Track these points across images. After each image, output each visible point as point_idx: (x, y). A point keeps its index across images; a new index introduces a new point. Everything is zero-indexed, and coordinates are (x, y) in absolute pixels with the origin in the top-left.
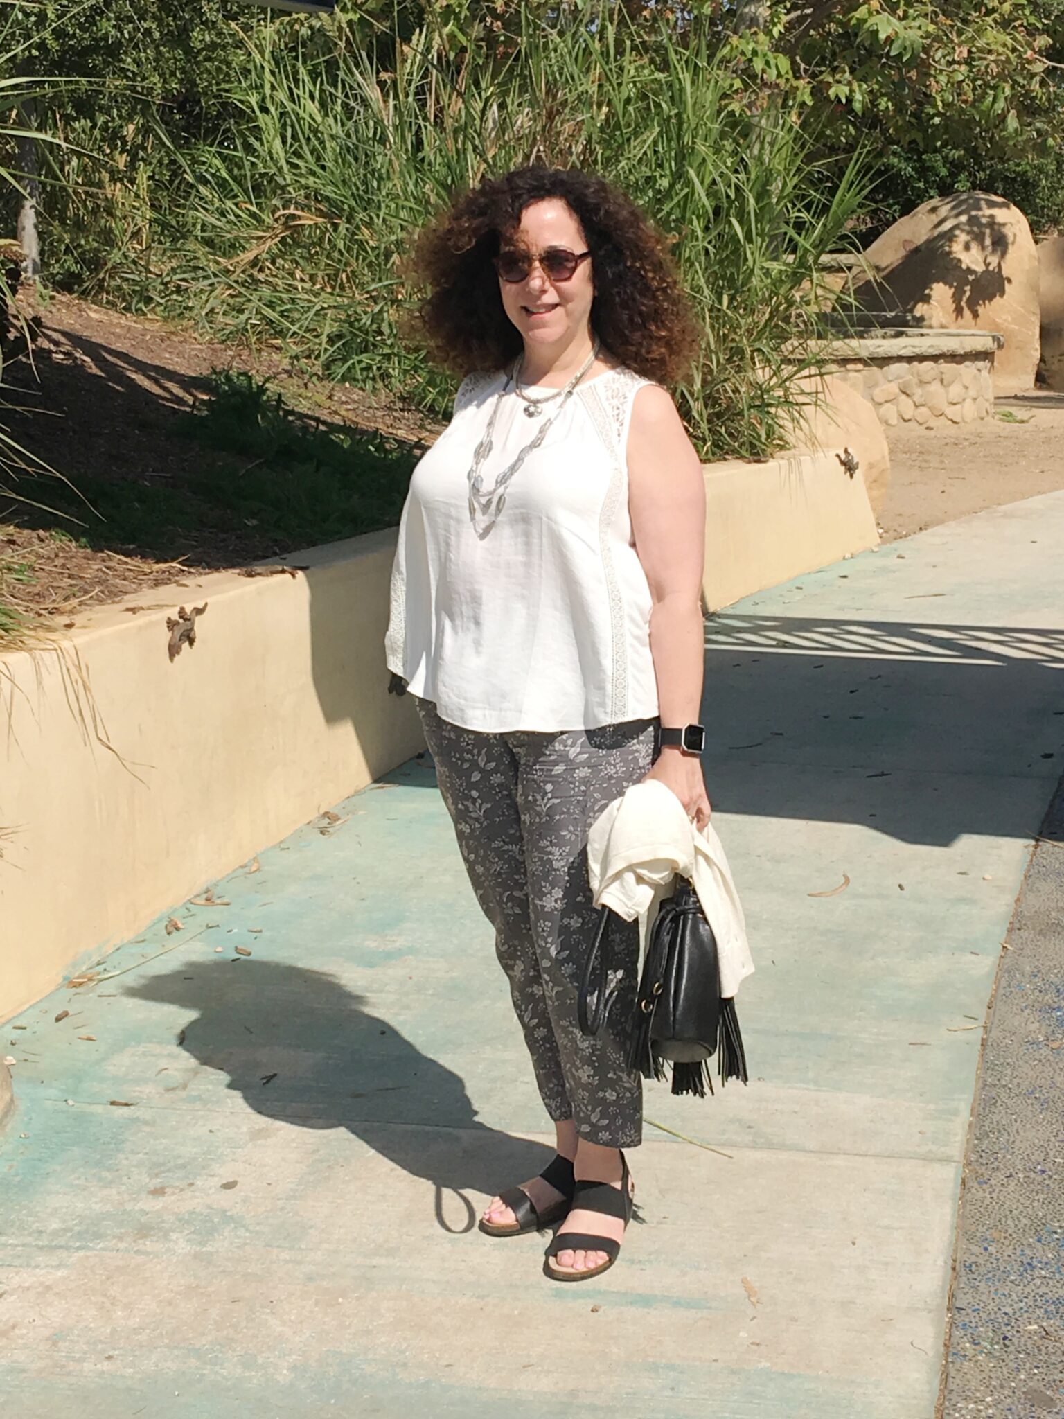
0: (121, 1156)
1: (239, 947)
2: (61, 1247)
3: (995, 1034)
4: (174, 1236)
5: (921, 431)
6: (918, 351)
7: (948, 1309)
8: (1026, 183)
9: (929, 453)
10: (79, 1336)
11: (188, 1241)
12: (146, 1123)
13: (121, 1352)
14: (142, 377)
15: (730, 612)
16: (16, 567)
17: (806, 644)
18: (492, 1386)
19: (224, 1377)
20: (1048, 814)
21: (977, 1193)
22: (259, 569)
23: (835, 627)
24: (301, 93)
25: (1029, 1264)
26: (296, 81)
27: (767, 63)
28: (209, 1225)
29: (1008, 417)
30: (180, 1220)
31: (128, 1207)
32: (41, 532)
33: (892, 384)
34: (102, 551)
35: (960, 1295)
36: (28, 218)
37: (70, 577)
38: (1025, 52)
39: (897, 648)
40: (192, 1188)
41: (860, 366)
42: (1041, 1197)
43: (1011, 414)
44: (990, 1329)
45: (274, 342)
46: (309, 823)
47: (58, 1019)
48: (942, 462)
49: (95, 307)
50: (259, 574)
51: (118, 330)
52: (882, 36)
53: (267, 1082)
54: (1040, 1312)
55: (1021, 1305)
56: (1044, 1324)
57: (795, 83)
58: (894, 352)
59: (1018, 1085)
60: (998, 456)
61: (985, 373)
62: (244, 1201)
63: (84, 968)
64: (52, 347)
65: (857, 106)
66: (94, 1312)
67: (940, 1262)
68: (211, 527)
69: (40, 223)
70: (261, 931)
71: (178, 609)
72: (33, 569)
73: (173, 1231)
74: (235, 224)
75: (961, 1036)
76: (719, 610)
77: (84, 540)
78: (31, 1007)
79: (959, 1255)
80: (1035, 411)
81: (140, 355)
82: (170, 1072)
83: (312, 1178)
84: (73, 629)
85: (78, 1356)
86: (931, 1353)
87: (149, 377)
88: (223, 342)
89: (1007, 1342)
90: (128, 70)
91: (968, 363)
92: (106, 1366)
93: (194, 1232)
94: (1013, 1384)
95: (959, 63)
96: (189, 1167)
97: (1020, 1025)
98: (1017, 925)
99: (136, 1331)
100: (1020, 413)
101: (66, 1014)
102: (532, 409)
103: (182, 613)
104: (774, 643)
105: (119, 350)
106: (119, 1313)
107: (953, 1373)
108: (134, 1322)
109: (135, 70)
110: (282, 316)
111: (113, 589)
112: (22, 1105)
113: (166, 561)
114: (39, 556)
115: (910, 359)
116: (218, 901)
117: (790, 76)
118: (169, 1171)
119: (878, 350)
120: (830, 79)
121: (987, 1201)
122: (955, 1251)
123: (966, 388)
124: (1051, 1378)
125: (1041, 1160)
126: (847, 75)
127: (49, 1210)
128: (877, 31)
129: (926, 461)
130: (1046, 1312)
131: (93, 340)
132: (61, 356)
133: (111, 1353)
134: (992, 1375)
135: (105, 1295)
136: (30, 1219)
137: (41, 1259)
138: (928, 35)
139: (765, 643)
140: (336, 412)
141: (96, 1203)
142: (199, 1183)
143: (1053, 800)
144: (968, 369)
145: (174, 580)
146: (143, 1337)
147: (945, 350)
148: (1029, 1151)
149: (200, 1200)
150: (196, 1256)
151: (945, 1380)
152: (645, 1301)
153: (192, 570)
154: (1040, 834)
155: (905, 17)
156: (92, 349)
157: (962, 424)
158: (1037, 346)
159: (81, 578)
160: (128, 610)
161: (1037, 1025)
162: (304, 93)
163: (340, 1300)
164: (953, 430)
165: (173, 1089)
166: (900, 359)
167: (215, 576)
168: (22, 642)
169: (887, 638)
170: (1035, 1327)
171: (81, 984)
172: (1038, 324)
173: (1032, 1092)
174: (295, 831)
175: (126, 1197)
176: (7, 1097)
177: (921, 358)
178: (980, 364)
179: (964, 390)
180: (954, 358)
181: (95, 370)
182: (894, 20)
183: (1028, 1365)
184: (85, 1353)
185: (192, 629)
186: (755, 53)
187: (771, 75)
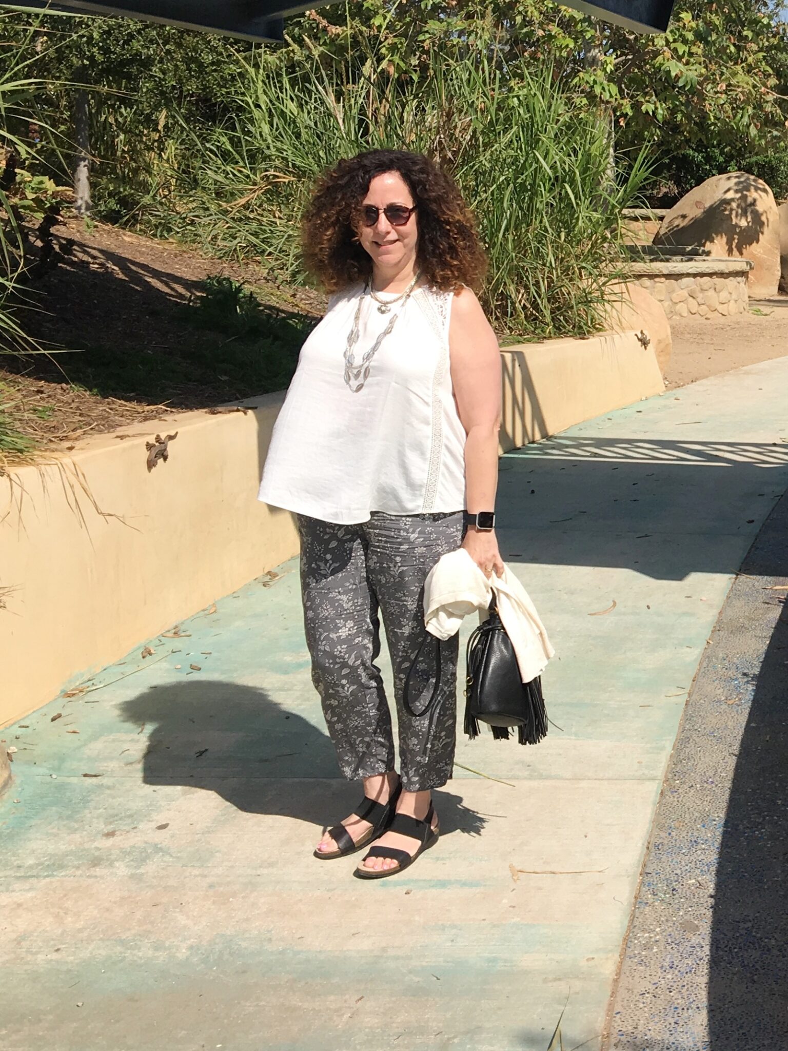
0: (87, 811)
1: (194, 664)
2: (33, 876)
3: (694, 697)
4: (117, 864)
5: (703, 320)
6: (699, 270)
7: (641, 874)
8: (772, 168)
9: (705, 333)
10: (37, 936)
11: (127, 866)
12: (108, 788)
13: (66, 946)
14: (156, 281)
15: (563, 435)
16: (40, 408)
17: (609, 455)
18: (329, 949)
19: (141, 958)
20: (746, 558)
21: (669, 799)
22: (220, 409)
23: (629, 444)
24: (284, 96)
25: (695, 841)
26: (281, 89)
27: (603, 89)
28: (144, 854)
29: (758, 312)
30: (123, 853)
31: (86, 846)
32: (64, 385)
33: (684, 291)
34: (107, 398)
35: (649, 864)
36: (83, 173)
37: (81, 415)
38: (761, 88)
39: (667, 457)
40: (135, 830)
41: (663, 279)
42: (709, 798)
43: (759, 310)
44: (665, 885)
45: (257, 258)
46: (256, 579)
47: (53, 720)
48: (712, 339)
49: (130, 233)
50: (220, 412)
51: (143, 249)
52: (673, 74)
53: (201, 755)
54: (698, 871)
55: (687, 868)
56: (700, 879)
57: (621, 102)
58: (685, 271)
59: (705, 728)
60: (747, 336)
61: (742, 285)
62: (172, 837)
63: (77, 684)
64: (90, 260)
65: (660, 117)
66: (51, 919)
67: (640, 845)
68: (194, 381)
69: (91, 176)
70: (210, 653)
71: (155, 436)
72: (54, 410)
73: (117, 861)
74: (233, 181)
75: (673, 699)
76: (556, 434)
77: (95, 390)
78: (34, 712)
79: (652, 839)
80: (775, 309)
81: (157, 266)
82: (131, 752)
83: (223, 818)
84: (73, 450)
85: (34, 950)
86: (625, 903)
87: (162, 281)
88: (220, 258)
89: (674, 892)
90: (156, 76)
91: (731, 278)
92: (55, 956)
93: (132, 860)
94: (674, 919)
95: (721, 93)
96: (135, 816)
97: (711, 691)
98: (718, 628)
99: (80, 931)
100: (765, 309)
101: (59, 716)
102: (383, 308)
103: (158, 439)
104: (589, 454)
105: (142, 262)
106: (70, 919)
107: (637, 915)
108: (79, 925)
109: (162, 76)
110: (263, 242)
111: (111, 423)
112: (17, 780)
113: (156, 404)
114: (59, 401)
115: (695, 275)
116: (183, 634)
117: (618, 97)
118: (120, 819)
119: (674, 269)
120: (643, 100)
121: (675, 804)
122: (650, 837)
123: (731, 294)
124: (698, 913)
125: (711, 775)
126: (654, 97)
127: (28, 852)
128: (670, 71)
129: (702, 339)
130: (702, 871)
131: (123, 256)
132: (96, 266)
133: (59, 947)
134: (663, 914)
135: (60, 908)
136: (13, 858)
137: (17, 886)
138: (701, 75)
139: (582, 455)
140: (297, 306)
141: (64, 845)
142: (141, 826)
143: (750, 549)
144: (731, 282)
145: (158, 416)
146: (85, 934)
147: (717, 270)
148: (705, 770)
149: (139, 839)
150: (132, 877)
151: (632, 921)
152: (443, 884)
153: (173, 410)
154: (740, 570)
155: (687, 63)
156: (121, 261)
157: (728, 316)
158: (779, 268)
159: (89, 416)
160: (117, 437)
161: (722, 690)
162: (287, 96)
163: (231, 899)
164: (722, 320)
165: (131, 763)
166: (688, 275)
167: (190, 414)
168: (32, 460)
169: (661, 450)
170: (693, 881)
171: (74, 695)
172: (779, 255)
173: (713, 733)
174: (245, 585)
175: (86, 839)
176: (6, 775)
177: (702, 275)
178: (739, 279)
179: (729, 295)
180: (722, 275)
181: (121, 276)
182: (680, 65)
183: (685, 906)
184: (41, 947)
185: (165, 450)
186: (595, 82)
187: (606, 96)
